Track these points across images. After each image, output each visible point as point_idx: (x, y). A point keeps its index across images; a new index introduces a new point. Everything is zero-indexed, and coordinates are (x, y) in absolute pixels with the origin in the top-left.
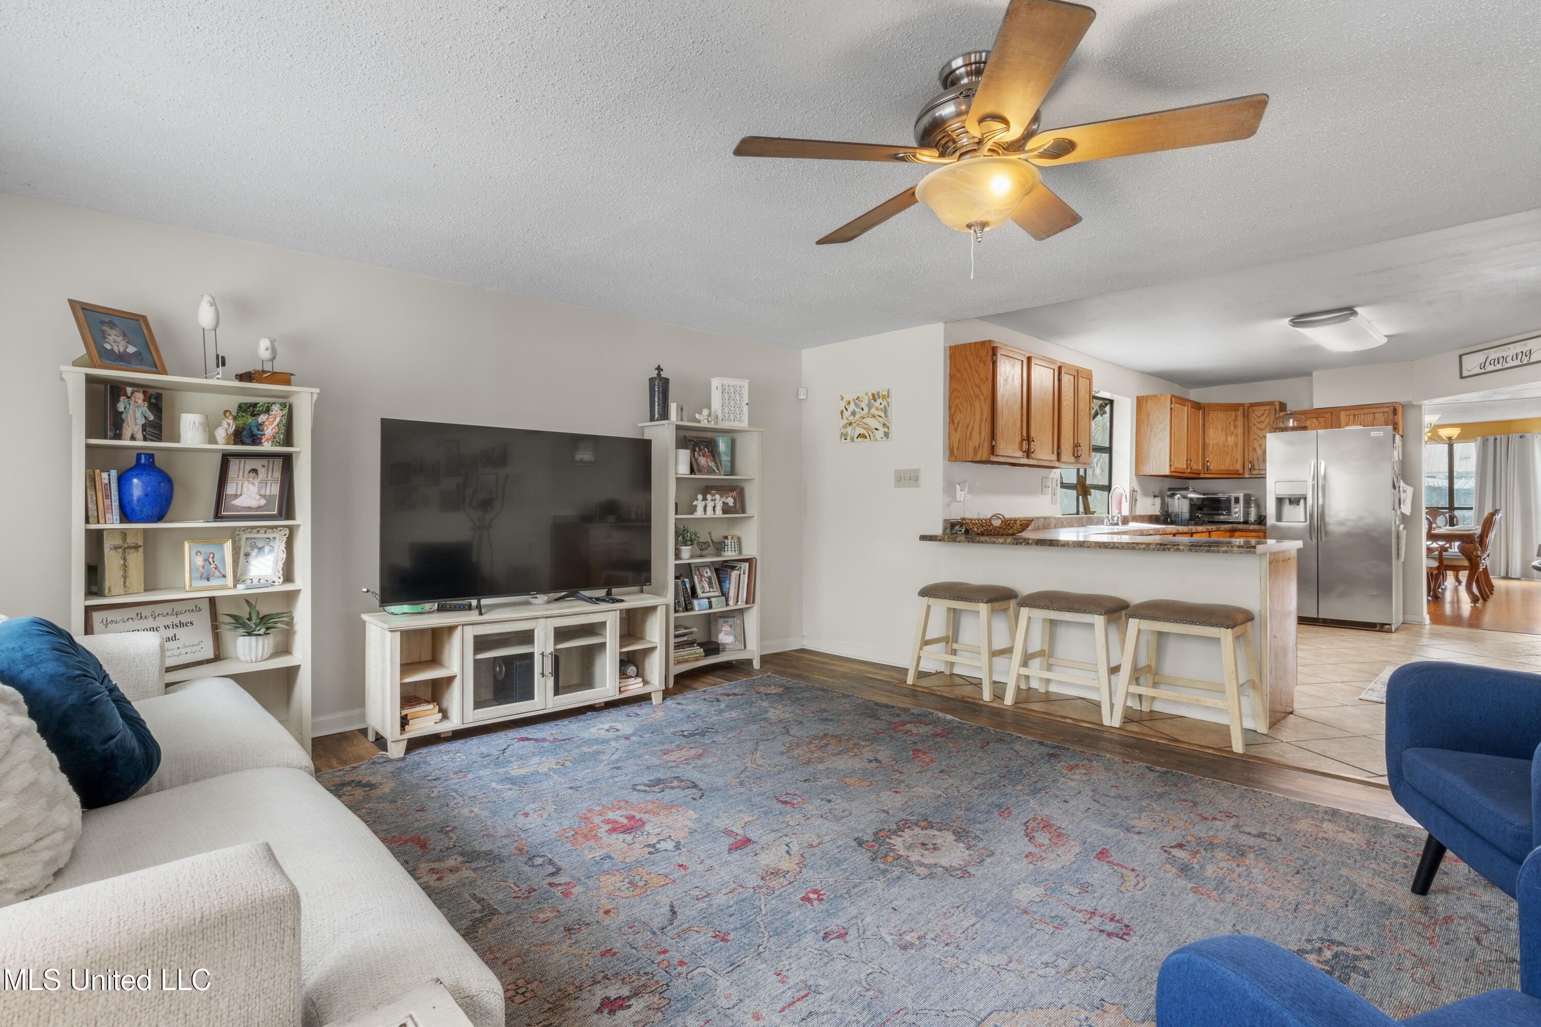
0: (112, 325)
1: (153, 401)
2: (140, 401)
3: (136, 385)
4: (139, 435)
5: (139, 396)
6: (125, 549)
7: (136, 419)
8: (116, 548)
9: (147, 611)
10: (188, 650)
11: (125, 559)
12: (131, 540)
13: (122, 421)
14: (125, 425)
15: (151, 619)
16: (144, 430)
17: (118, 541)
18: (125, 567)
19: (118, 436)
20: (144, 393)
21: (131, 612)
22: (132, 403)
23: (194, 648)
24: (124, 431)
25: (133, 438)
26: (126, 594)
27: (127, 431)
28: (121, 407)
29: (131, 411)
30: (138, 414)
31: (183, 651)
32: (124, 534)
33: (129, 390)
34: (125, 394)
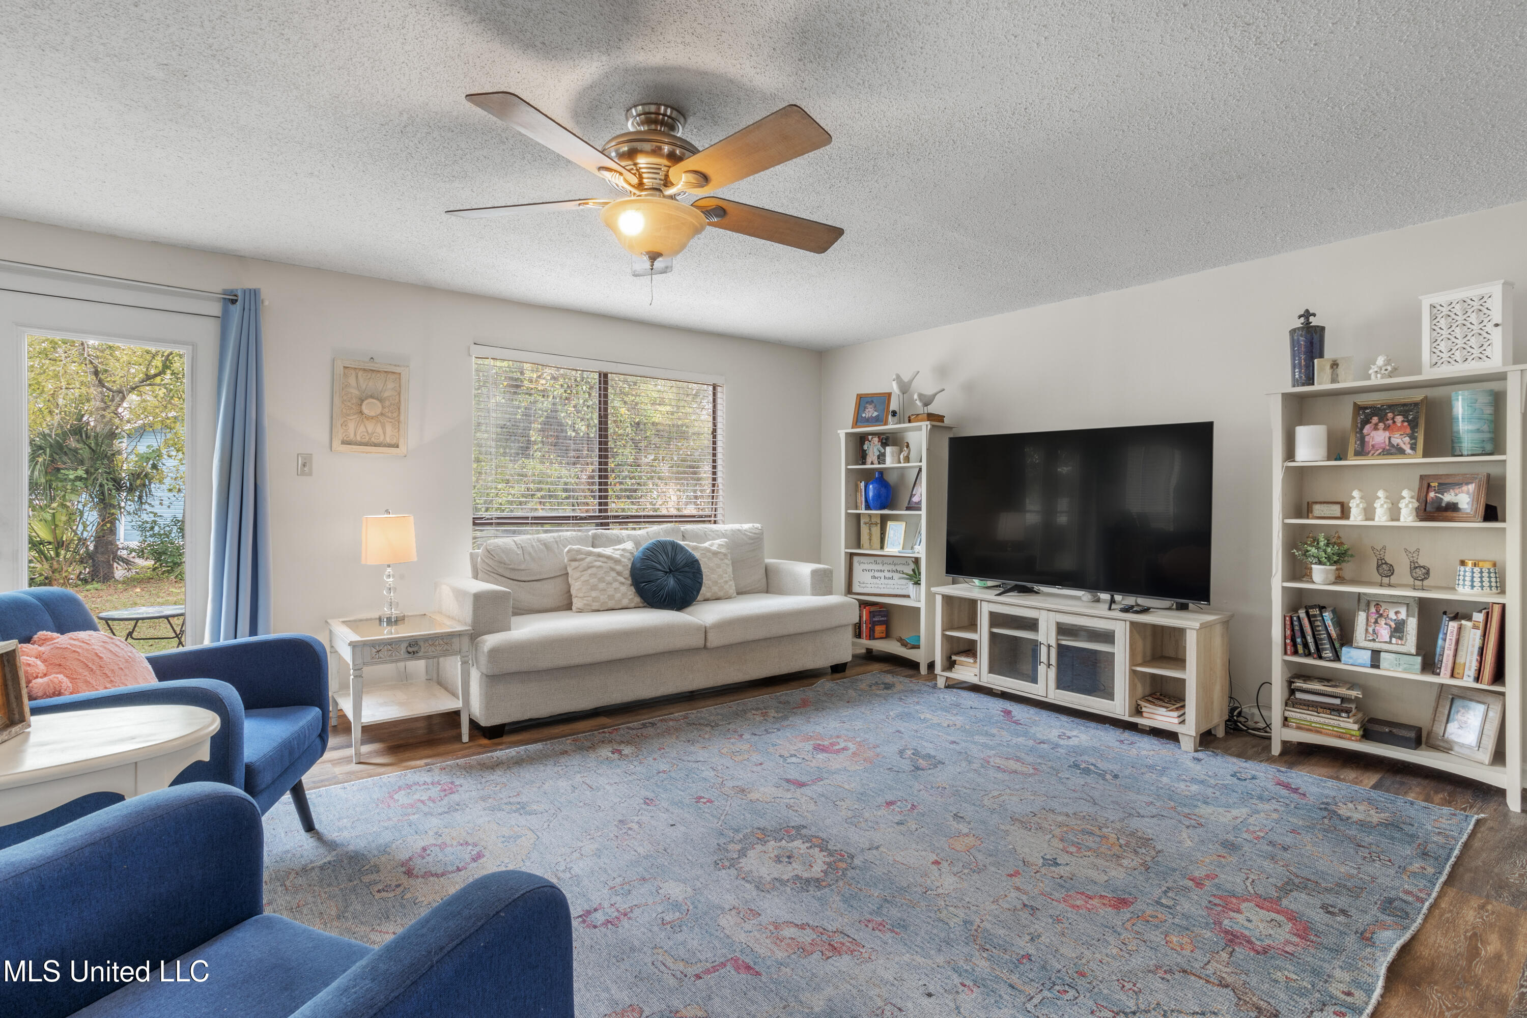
0: (871, 402)
1: (884, 441)
2: (876, 443)
3: (873, 434)
4: (876, 461)
5: (876, 440)
6: (870, 524)
7: (874, 453)
8: (865, 523)
9: (879, 560)
10: (899, 587)
11: (870, 529)
12: (873, 520)
13: (866, 454)
14: (868, 457)
15: (881, 565)
16: (878, 458)
17: (867, 520)
18: (870, 534)
19: (864, 463)
20: (879, 437)
21: (872, 559)
22: (872, 444)
23: (903, 587)
24: (867, 460)
25: (872, 463)
26: (871, 549)
27: (869, 460)
28: (865, 447)
29: (871, 449)
30: (875, 450)
31: (896, 587)
32: (870, 516)
33: (870, 437)
34: (868, 440)
